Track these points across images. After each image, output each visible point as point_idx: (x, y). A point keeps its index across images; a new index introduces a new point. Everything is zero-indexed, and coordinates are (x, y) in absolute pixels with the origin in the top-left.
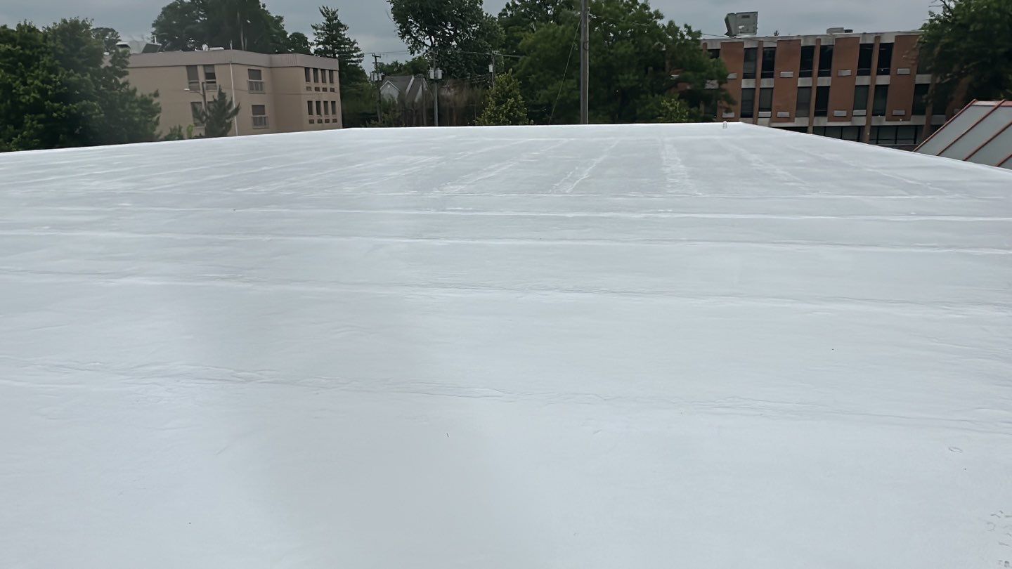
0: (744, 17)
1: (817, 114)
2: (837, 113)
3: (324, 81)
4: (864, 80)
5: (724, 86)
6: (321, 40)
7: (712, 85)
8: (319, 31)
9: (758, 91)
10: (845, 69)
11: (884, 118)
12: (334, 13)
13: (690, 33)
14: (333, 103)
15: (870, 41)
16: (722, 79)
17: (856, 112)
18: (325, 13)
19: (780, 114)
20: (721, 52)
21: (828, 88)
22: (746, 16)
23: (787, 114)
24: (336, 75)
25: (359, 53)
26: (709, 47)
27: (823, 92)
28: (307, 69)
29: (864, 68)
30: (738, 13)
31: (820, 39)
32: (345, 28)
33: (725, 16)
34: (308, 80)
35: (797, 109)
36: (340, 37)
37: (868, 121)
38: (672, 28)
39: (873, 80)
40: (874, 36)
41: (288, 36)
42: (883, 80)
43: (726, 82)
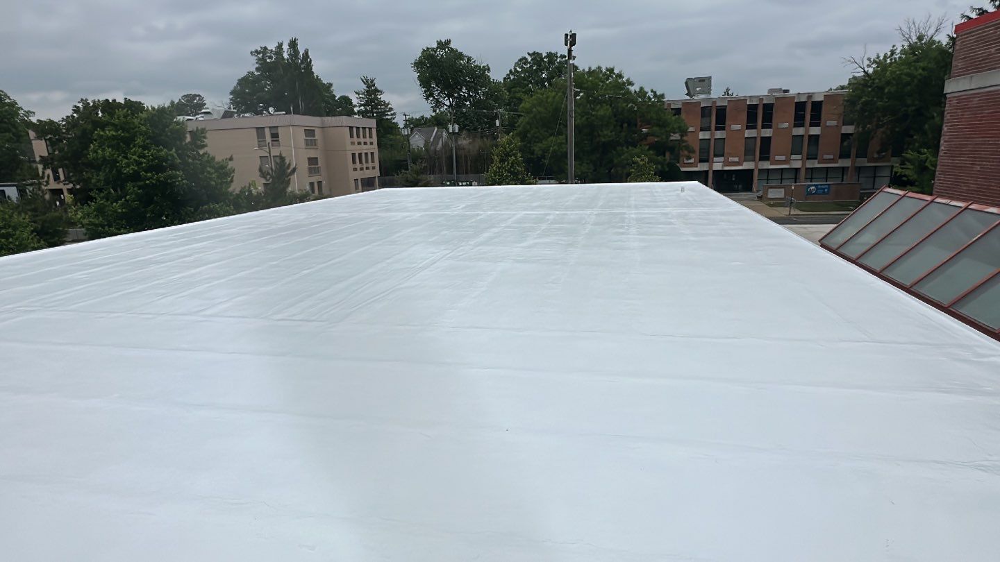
0: (700, 81)
1: (761, 159)
2: (778, 158)
3: (364, 137)
4: (800, 131)
5: (685, 138)
6: (362, 103)
7: (675, 137)
8: (361, 96)
9: (712, 142)
10: (784, 123)
11: (816, 161)
12: (372, 81)
13: (655, 95)
14: (372, 153)
15: (803, 99)
16: (684, 132)
17: (793, 157)
18: (365, 81)
19: (731, 159)
20: (682, 111)
21: (770, 138)
22: (702, 80)
23: (736, 159)
24: (374, 132)
25: (392, 112)
26: (673, 107)
27: (766, 142)
28: (351, 128)
29: (799, 121)
30: (695, 78)
31: (762, 99)
32: (381, 92)
33: (685, 81)
34: (352, 136)
35: (745, 155)
36: (377, 100)
37: (804, 164)
38: (642, 92)
39: (807, 131)
40: (807, 95)
41: (337, 98)
42: (815, 131)
43: (686, 135)
